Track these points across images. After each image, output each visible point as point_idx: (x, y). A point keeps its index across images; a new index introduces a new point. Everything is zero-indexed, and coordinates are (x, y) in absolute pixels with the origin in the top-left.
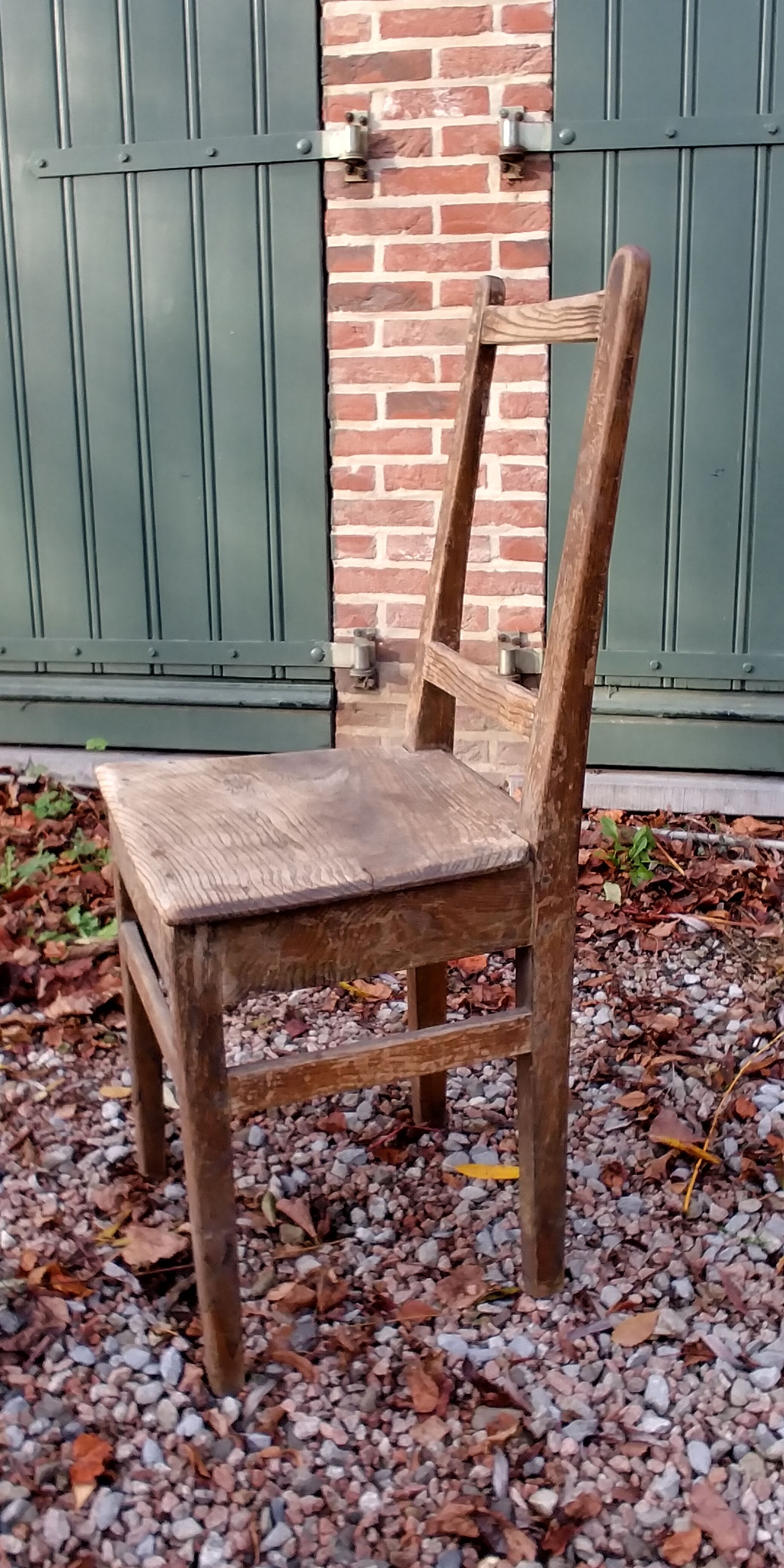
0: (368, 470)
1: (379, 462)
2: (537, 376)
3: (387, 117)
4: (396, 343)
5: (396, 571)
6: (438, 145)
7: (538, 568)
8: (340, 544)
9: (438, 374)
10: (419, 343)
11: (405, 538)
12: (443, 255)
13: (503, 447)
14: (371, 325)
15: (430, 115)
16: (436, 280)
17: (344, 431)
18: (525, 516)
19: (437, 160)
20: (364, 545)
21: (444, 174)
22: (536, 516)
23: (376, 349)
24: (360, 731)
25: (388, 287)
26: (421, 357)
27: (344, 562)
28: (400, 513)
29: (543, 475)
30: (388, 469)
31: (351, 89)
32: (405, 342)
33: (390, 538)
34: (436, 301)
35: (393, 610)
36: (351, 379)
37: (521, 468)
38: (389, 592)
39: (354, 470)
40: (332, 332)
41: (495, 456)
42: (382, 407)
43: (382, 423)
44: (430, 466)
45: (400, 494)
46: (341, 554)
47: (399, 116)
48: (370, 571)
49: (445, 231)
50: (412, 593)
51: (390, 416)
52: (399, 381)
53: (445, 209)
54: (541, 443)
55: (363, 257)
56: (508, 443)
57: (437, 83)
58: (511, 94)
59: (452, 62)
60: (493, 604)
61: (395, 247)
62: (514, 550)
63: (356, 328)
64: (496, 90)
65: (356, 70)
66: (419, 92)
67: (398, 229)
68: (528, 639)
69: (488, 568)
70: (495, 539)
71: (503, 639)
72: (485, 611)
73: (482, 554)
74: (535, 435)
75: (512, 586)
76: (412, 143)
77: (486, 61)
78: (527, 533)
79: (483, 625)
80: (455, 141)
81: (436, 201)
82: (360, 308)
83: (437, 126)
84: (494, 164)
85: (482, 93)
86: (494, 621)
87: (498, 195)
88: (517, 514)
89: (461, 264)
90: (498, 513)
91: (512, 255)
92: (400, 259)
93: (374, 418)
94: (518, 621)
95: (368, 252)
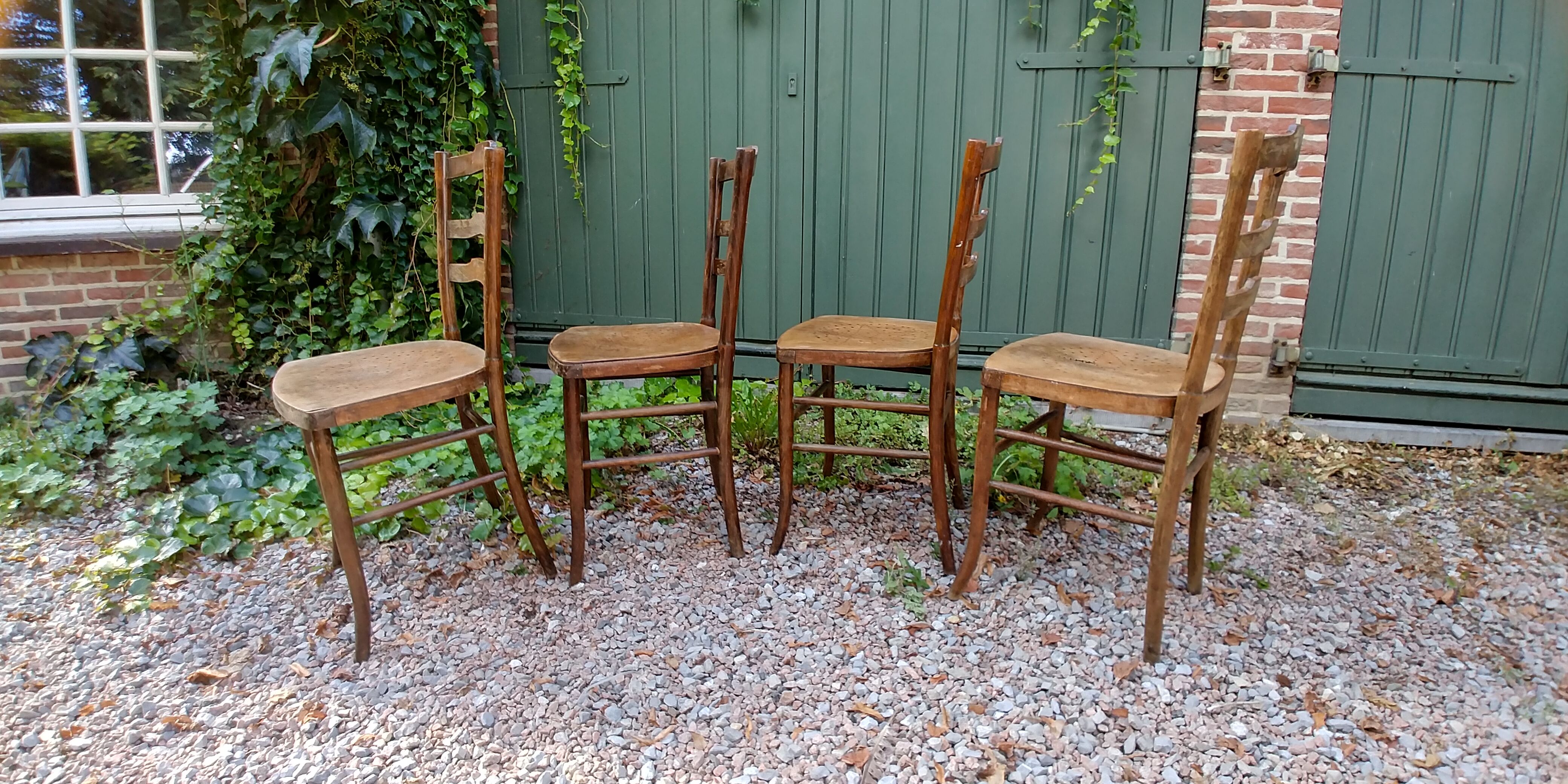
0: (1208, 243)
1: (1214, 238)
2: (1315, 195)
3: (1241, 46)
6: (1270, 64)
7: (1302, 302)
8: (1183, 284)
13: (1290, 234)
14: (1217, 161)
15: (1268, 47)
17: (1194, 221)
18: (1298, 273)
19: (1269, 72)
20: (1198, 285)
21: (1272, 80)
22: (1305, 273)
23: (1220, 175)
27: (1183, 295)
29: (1312, 250)
31: (1222, 30)
36: (1203, 191)
37: (1300, 245)
39: (1199, 242)
40: (1195, 165)
41: (1284, 238)
42: (1219, 208)
43: (1219, 216)
46: (1182, 290)
47: (1249, 46)
49: (1269, 111)
53: (1271, 99)
54: (1312, 233)
55: (1219, 123)
56: (1293, 232)
57: (1273, 30)
58: (1315, 39)
59: (1283, 21)
60: (1272, 322)
61: (1239, 118)
62: (1289, 291)
63: (1210, 163)
64: (1307, 37)
65: (1226, 19)
66: (1262, 34)
67: (1242, 108)
68: (1290, 342)
69: (1273, 301)
70: (1278, 285)
71: (1276, 342)
72: (1266, 325)
73: (1270, 293)
74: (1310, 227)
75: (1285, 312)
76: (1255, 62)
77: (1302, 20)
78: (1299, 282)
79: (1265, 333)
80: (1280, 62)
81: (1266, 95)
82: (1213, 152)
83: (1270, 53)
84: (1302, 77)
85: (1299, 38)
86: (1271, 331)
87: (1302, 94)
88: (1293, 272)
89: (1277, 130)
90: (1283, 270)
91: (1308, 127)
92: (1241, 125)
93: (1214, 213)
94: (1286, 331)
95: (1222, 120)
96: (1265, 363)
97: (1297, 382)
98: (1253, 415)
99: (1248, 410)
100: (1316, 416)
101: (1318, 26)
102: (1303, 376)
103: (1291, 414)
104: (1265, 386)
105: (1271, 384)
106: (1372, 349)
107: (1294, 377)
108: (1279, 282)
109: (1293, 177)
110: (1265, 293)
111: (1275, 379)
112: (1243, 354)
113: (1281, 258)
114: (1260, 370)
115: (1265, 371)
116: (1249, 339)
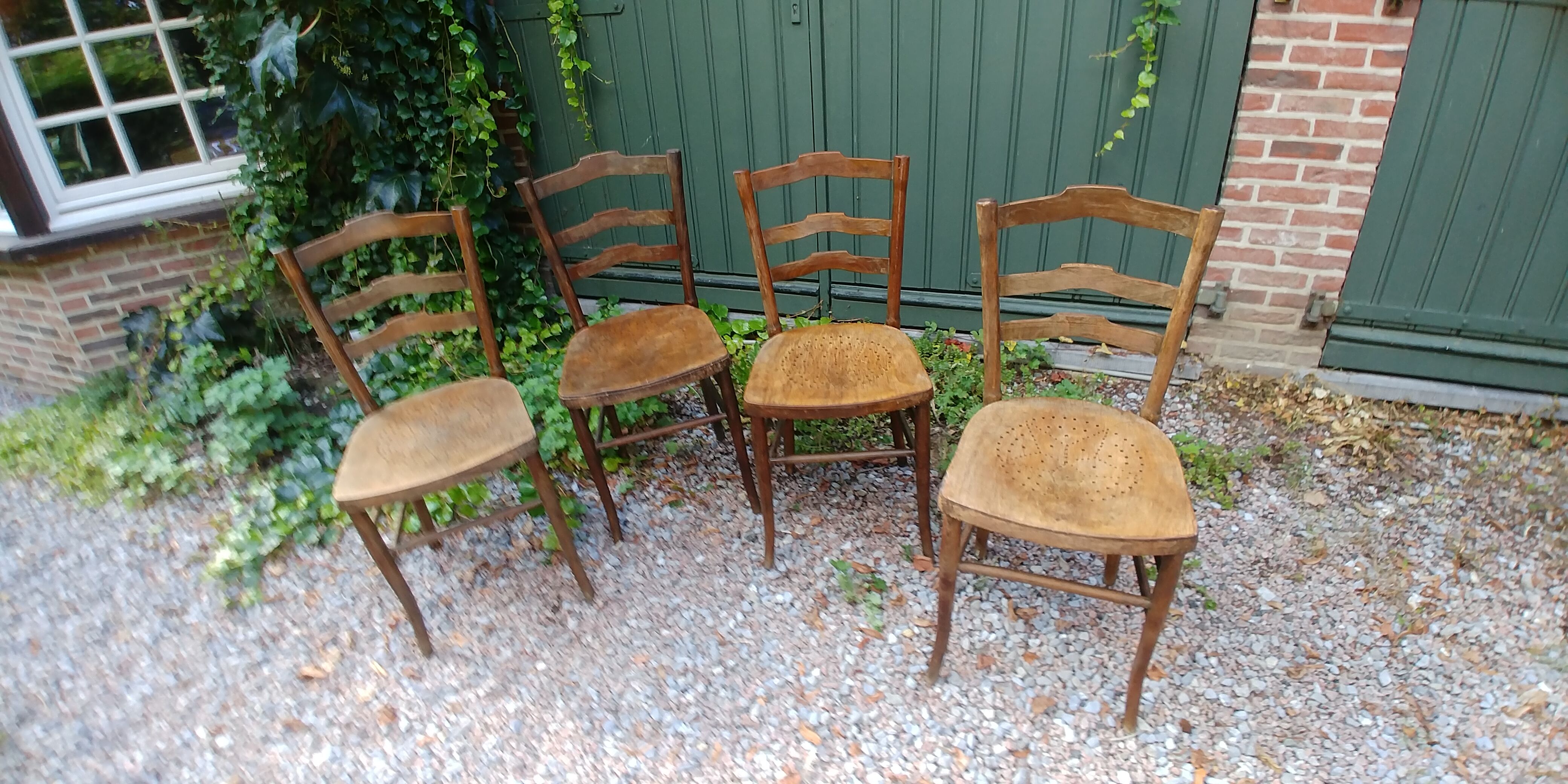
0: (1249, 189)
1: (1257, 183)
2: (1379, 137)
4: (1287, 110)
5: (1253, 250)
7: (1348, 254)
8: (1223, 232)
9: (1312, 131)
10: (1303, 110)
11: (1263, 231)
12: (1333, 55)
13: (1344, 180)
14: (1273, 97)
16: (1324, 71)
17: (1238, 163)
18: (1348, 223)
20: (1234, 233)
22: (1355, 223)
23: (1272, 112)
24: (1205, 339)
25: (1289, 73)
26: (1303, 120)
27: (1222, 241)
28: (1264, 216)
29: (1367, 199)
30: (1262, 188)
32: (1294, 109)
33: (1253, 230)
34: (1321, 84)
35: (1245, 272)
36: (1251, 130)
37: (1353, 193)
38: (1245, 261)
39: (1238, 185)
40: (1244, 100)
41: (1337, 185)
42: (1267, 149)
43: (1266, 158)
44: (1292, 188)
45: (1267, 204)
46: (1221, 238)
48: (1235, 249)
49: (1337, 39)
50: (1260, 263)
51: (1272, 154)
52: (1283, 134)
53: (1340, 24)
54: (1370, 180)
55: (1276, 52)
56: (1348, 178)
60: (1311, 274)
61: (1300, 47)
63: (1260, 98)
67: (1305, 35)
68: (1329, 295)
69: (1315, 252)
70: (1324, 235)
71: (1313, 296)
72: (1305, 277)
73: (1313, 243)
74: (1367, 174)
75: (1329, 264)
78: (1347, 233)
79: (1302, 285)
81: (1335, 19)
82: (1266, 85)
86: (1310, 283)
87: (1378, 19)
88: (1342, 221)
89: (1343, 61)
90: (1331, 220)
91: (1379, 59)
92: (1302, 55)
93: (1260, 156)
94: (1326, 284)
95: (1280, 49)
96: (1300, 314)
97: (1330, 336)
98: (1280, 365)
99: (1275, 360)
100: (1346, 370)
102: (1337, 330)
103: (1320, 366)
104: (1295, 338)
105: (1302, 337)
106: (1419, 306)
107: (1329, 331)
108: (1325, 232)
109: (1356, 117)
110: (1308, 243)
111: (1307, 332)
112: (1276, 305)
113: (1331, 207)
114: (1293, 322)
115: (1298, 323)
116: (1284, 290)
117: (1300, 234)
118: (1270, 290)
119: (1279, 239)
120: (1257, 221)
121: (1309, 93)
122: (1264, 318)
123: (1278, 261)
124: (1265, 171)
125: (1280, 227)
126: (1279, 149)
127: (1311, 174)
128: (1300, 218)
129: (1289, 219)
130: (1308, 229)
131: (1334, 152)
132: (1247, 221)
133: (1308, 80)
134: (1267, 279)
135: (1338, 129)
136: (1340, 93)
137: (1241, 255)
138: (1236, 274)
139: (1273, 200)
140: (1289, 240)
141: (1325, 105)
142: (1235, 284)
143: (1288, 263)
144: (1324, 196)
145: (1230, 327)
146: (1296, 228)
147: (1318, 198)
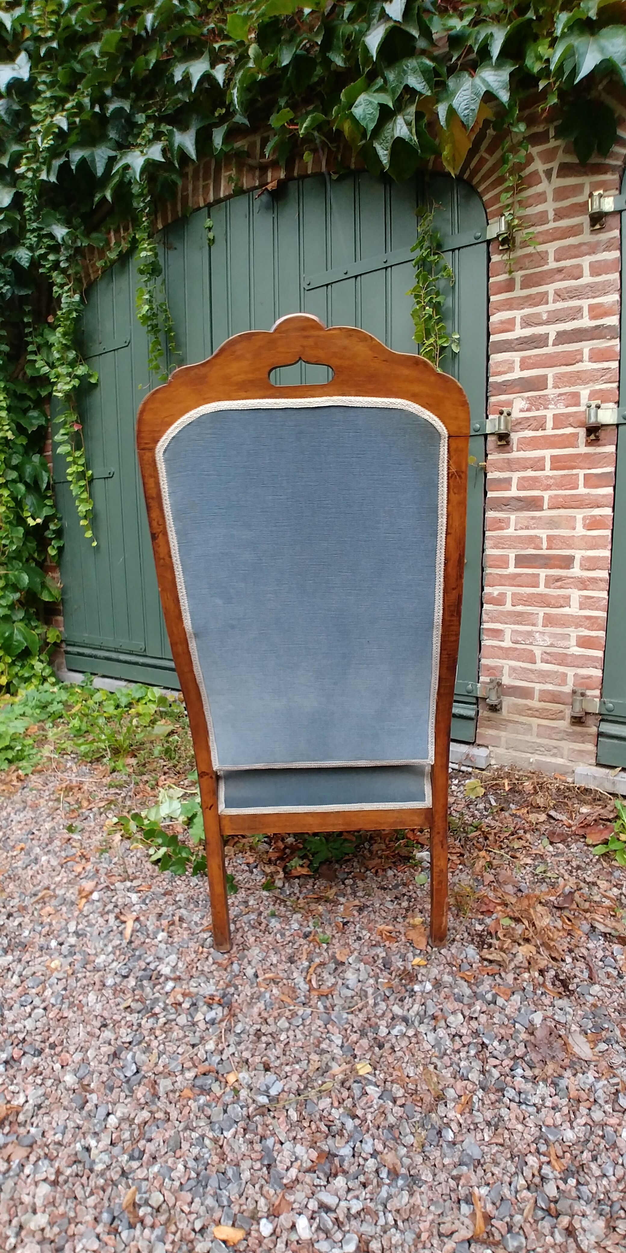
0: (503, 595)
1: (509, 591)
2: (605, 547)
3: (522, 411)
4: (522, 528)
5: (516, 649)
6: (550, 424)
7: (600, 654)
8: (485, 632)
9: (545, 545)
10: (535, 528)
11: (521, 632)
12: (551, 482)
13: (581, 586)
14: (509, 518)
15: (546, 408)
16: (546, 495)
17: (492, 574)
18: (593, 624)
19: (549, 432)
20: (497, 634)
21: (552, 439)
22: (599, 625)
23: (510, 531)
24: (491, 732)
25: (519, 499)
26: (536, 536)
27: (487, 642)
28: (519, 619)
29: (605, 602)
30: (514, 595)
31: (503, 397)
32: (527, 528)
33: (512, 631)
34: (546, 506)
35: (513, 669)
36: (496, 547)
37: (591, 598)
38: (511, 659)
39: (496, 593)
40: (488, 523)
41: (576, 590)
42: (512, 562)
43: (512, 569)
44: (538, 595)
45: (519, 608)
46: (485, 638)
47: (528, 410)
48: (500, 648)
49: (552, 469)
50: (524, 661)
51: (516, 566)
52: (522, 549)
53: (552, 457)
54: (605, 585)
55: (506, 483)
56: (583, 584)
57: (550, 392)
58: (593, 395)
59: (560, 380)
60: (570, 672)
61: (523, 478)
62: (584, 642)
63: (500, 520)
64: (585, 393)
65: (507, 387)
66: (540, 397)
67: (525, 468)
68: (589, 693)
69: (569, 652)
70: (574, 635)
71: (574, 692)
73: (566, 643)
74: (602, 580)
75: (585, 662)
76: (535, 424)
77: (579, 378)
78: (593, 634)
79: (564, 682)
80: (559, 421)
81: (547, 453)
82: (502, 510)
83: (549, 414)
84: (582, 432)
85: (576, 395)
86: (571, 681)
87: (583, 449)
88: (587, 623)
89: (561, 486)
90: (578, 622)
91: (591, 481)
92: (526, 484)
93: (507, 568)
94: (584, 682)
95: (508, 481)
96: (568, 713)
97: (600, 734)
98: (560, 761)
99: (555, 755)
101: (595, 381)
102: (606, 728)
103: (597, 765)
104: (569, 734)
105: (574, 733)
107: (598, 729)
108: (574, 633)
109: (580, 531)
110: (561, 643)
111: (578, 729)
112: (545, 701)
113: (573, 610)
114: (563, 719)
115: (568, 720)
116: (550, 687)
117: (553, 635)
118: (538, 687)
119: (535, 640)
120: (514, 624)
121: (537, 514)
122: (537, 714)
123: (538, 660)
124: (513, 580)
125: (534, 628)
126: (521, 561)
127: (552, 581)
128: (549, 621)
129: (540, 622)
130: (559, 630)
131: (568, 562)
132: (506, 623)
133: (534, 504)
134: (532, 676)
135: (567, 542)
136: (562, 512)
137: (507, 653)
138: (506, 671)
139: (525, 605)
140: (544, 640)
141: (552, 523)
142: (506, 680)
143: (547, 662)
144: (566, 601)
145: (510, 721)
146: (548, 629)
147: (562, 602)
